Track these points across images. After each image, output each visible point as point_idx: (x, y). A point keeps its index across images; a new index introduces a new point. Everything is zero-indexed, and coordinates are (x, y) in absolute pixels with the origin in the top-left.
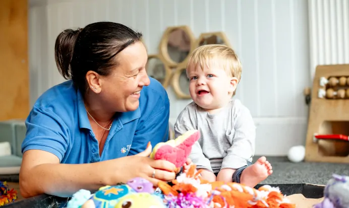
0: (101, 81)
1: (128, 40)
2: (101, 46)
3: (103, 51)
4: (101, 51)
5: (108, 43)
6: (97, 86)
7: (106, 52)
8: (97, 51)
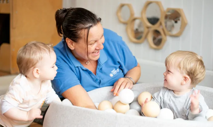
0: (73, 44)
1: (91, 25)
2: (73, 26)
3: (73, 29)
4: (72, 29)
5: (76, 25)
6: (72, 46)
7: (75, 31)
8: (70, 29)
